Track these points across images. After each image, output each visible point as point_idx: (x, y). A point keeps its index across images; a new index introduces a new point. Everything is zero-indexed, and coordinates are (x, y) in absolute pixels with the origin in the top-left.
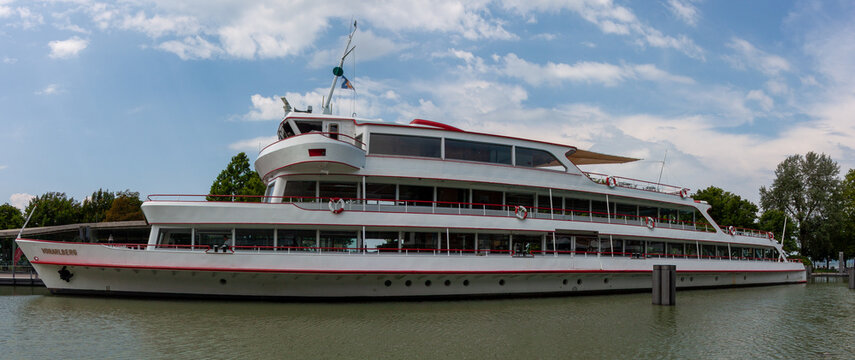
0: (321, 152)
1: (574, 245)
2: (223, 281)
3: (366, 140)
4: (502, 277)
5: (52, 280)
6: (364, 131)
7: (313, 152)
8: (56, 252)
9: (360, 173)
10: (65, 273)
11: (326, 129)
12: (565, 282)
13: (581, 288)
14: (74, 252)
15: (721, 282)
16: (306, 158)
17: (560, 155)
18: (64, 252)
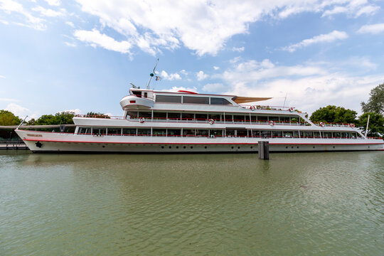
0: (134, 102)
1: (236, 134)
2: (104, 147)
3: (155, 98)
4: (206, 146)
5: (33, 147)
6: (154, 95)
7: (131, 102)
8: (33, 135)
9: (152, 108)
10: (39, 144)
11: (143, 94)
12: (232, 148)
13: (239, 150)
14: (41, 136)
15: (316, 149)
16: (129, 104)
17: (229, 99)
18: (37, 136)
